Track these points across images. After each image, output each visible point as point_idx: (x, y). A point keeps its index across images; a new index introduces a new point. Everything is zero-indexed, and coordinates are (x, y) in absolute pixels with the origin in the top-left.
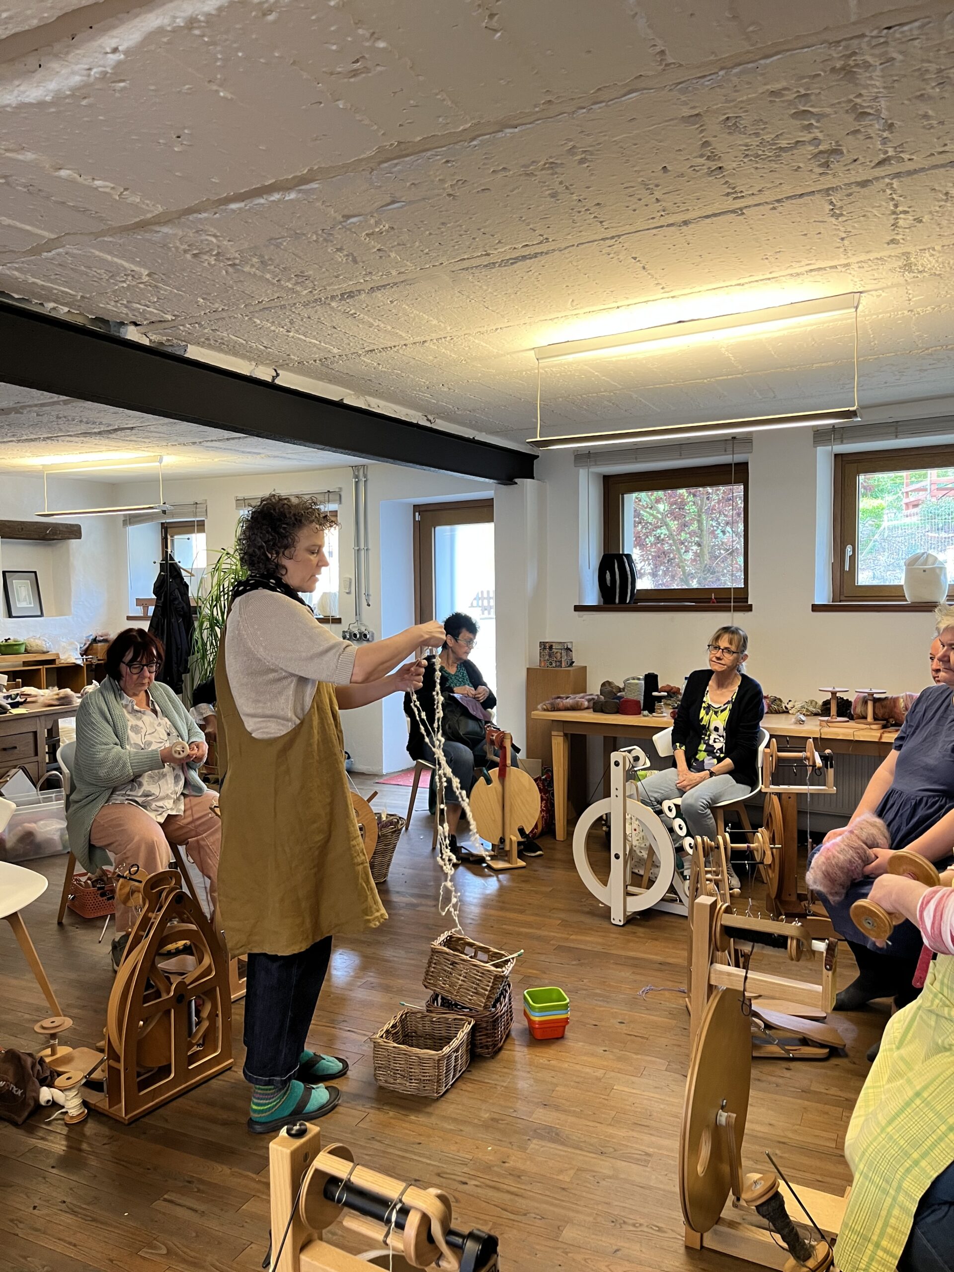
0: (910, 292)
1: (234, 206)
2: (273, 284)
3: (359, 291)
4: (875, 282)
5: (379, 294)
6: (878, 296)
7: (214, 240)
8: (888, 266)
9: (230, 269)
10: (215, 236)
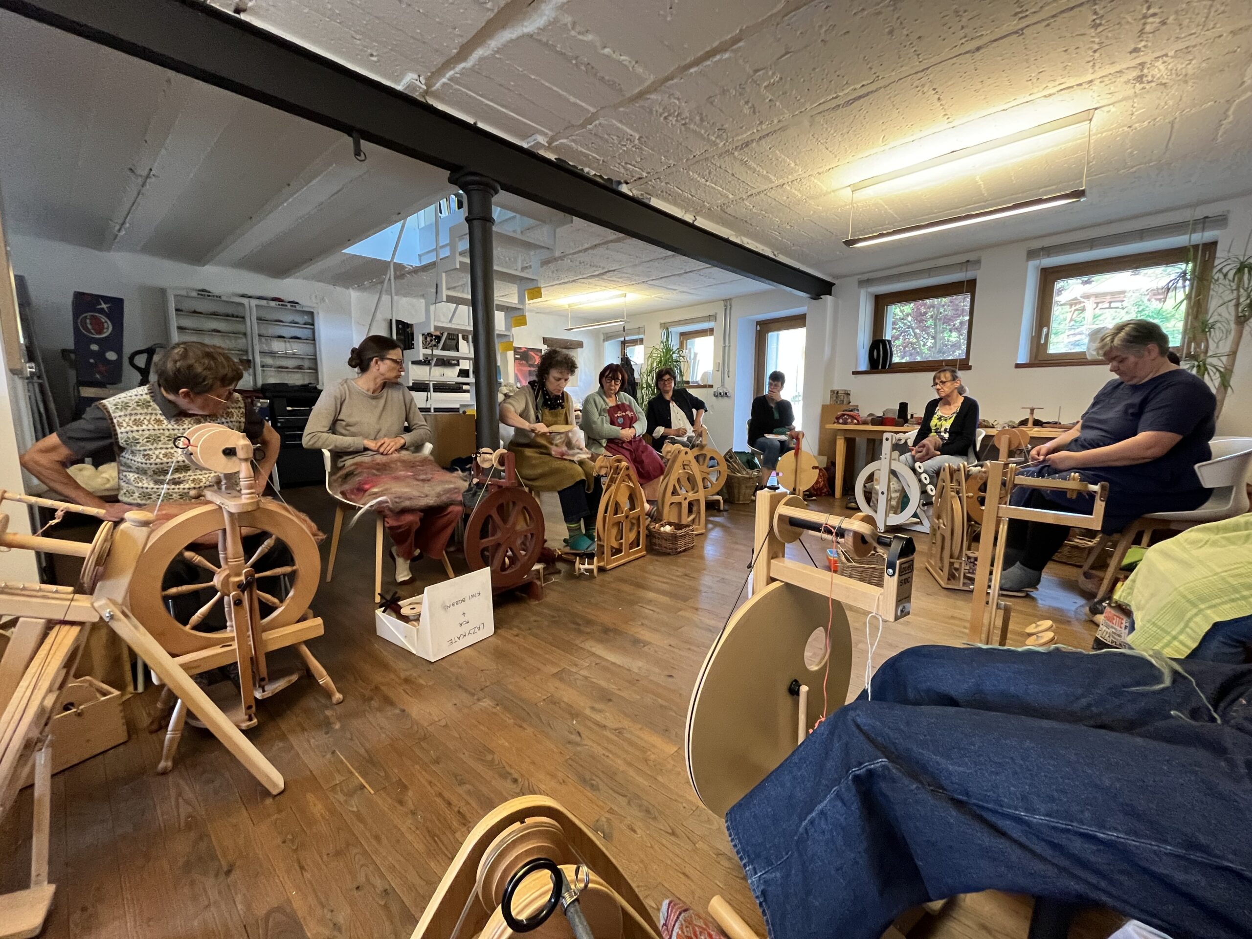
0: (1135, 105)
1: (692, 70)
2: (704, 139)
3: (752, 141)
4: (1110, 96)
5: (763, 142)
6: (1108, 112)
7: (677, 102)
8: (1125, 78)
9: (683, 128)
10: (678, 99)
